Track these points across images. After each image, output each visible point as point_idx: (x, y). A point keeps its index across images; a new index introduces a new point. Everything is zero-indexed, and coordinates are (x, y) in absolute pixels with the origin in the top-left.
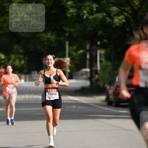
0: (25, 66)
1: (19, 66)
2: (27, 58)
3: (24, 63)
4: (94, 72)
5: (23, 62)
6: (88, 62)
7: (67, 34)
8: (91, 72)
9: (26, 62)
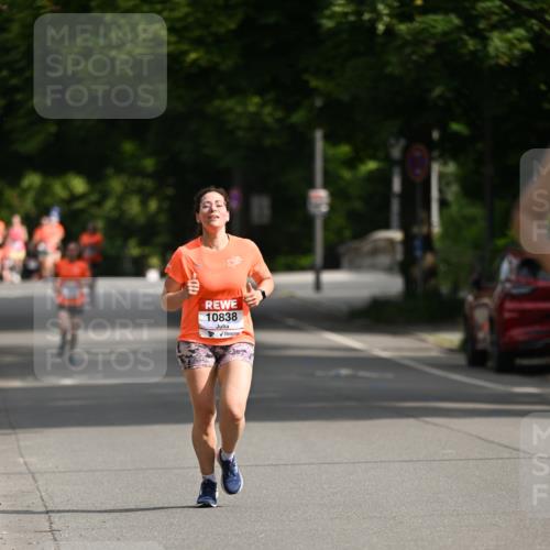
0: (162, 219)
1: (142, 220)
2: (170, 191)
3: (160, 210)
4: (417, 243)
5: (153, 205)
6: (395, 206)
7: (319, 103)
8: (408, 242)
9: (166, 205)
